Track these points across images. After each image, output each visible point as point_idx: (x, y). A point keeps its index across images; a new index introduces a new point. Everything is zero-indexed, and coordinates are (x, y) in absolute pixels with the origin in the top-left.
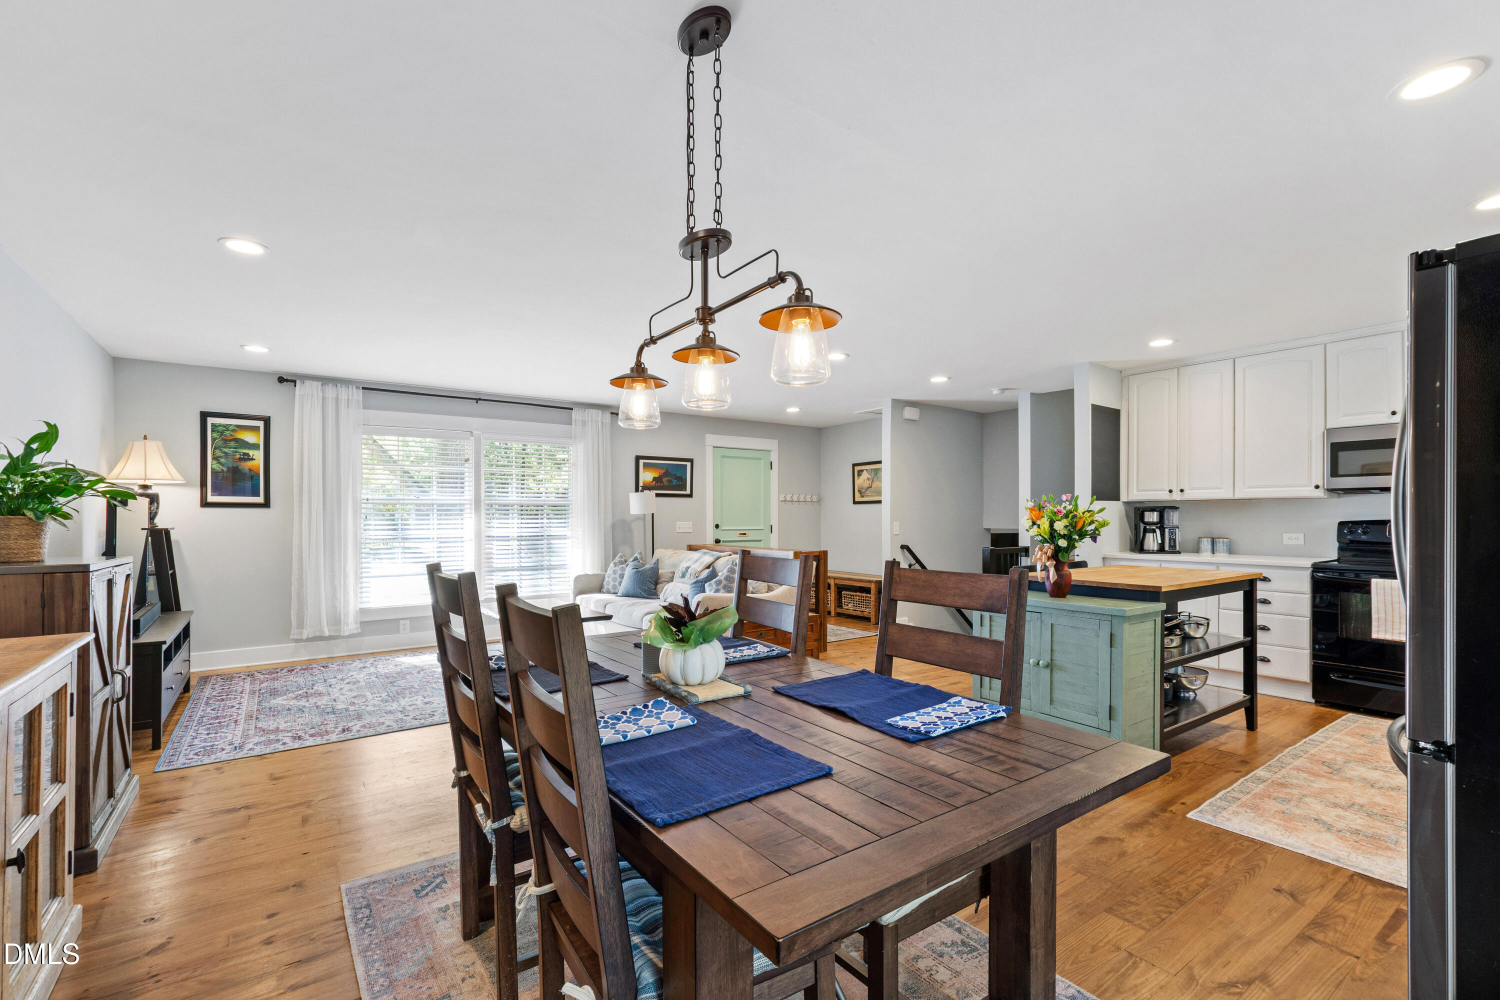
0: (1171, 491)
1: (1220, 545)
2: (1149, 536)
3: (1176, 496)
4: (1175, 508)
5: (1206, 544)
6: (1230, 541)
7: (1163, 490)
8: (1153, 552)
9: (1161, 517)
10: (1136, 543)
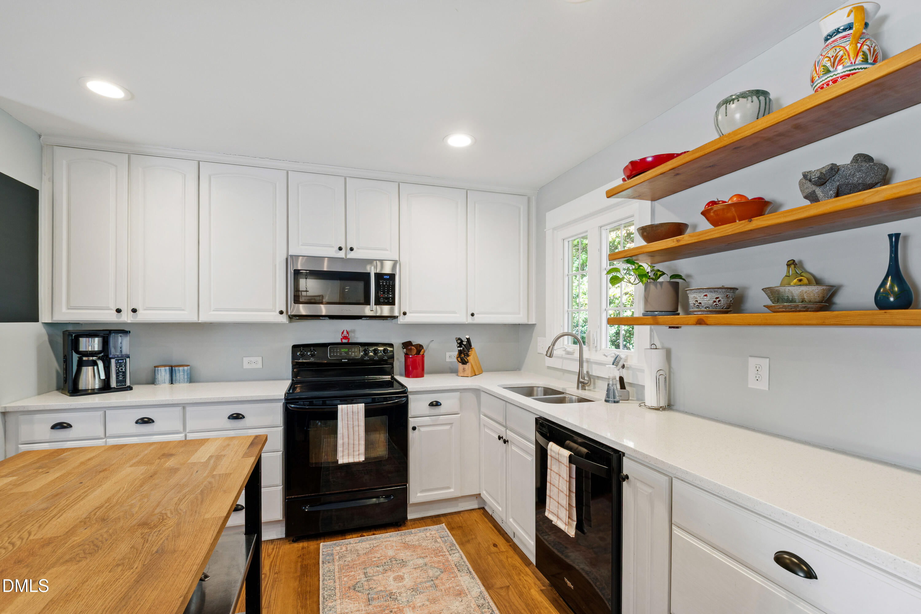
0: (119, 311)
1: (180, 373)
2: (87, 372)
3: (127, 317)
4: (125, 332)
5: (163, 374)
6: (190, 370)
7: (108, 309)
8: (93, 392)
9: (105, 344)
10: (65, 381)
